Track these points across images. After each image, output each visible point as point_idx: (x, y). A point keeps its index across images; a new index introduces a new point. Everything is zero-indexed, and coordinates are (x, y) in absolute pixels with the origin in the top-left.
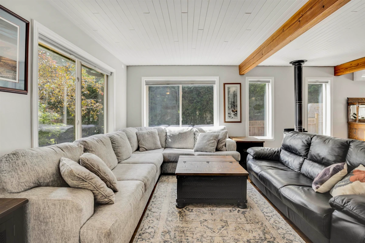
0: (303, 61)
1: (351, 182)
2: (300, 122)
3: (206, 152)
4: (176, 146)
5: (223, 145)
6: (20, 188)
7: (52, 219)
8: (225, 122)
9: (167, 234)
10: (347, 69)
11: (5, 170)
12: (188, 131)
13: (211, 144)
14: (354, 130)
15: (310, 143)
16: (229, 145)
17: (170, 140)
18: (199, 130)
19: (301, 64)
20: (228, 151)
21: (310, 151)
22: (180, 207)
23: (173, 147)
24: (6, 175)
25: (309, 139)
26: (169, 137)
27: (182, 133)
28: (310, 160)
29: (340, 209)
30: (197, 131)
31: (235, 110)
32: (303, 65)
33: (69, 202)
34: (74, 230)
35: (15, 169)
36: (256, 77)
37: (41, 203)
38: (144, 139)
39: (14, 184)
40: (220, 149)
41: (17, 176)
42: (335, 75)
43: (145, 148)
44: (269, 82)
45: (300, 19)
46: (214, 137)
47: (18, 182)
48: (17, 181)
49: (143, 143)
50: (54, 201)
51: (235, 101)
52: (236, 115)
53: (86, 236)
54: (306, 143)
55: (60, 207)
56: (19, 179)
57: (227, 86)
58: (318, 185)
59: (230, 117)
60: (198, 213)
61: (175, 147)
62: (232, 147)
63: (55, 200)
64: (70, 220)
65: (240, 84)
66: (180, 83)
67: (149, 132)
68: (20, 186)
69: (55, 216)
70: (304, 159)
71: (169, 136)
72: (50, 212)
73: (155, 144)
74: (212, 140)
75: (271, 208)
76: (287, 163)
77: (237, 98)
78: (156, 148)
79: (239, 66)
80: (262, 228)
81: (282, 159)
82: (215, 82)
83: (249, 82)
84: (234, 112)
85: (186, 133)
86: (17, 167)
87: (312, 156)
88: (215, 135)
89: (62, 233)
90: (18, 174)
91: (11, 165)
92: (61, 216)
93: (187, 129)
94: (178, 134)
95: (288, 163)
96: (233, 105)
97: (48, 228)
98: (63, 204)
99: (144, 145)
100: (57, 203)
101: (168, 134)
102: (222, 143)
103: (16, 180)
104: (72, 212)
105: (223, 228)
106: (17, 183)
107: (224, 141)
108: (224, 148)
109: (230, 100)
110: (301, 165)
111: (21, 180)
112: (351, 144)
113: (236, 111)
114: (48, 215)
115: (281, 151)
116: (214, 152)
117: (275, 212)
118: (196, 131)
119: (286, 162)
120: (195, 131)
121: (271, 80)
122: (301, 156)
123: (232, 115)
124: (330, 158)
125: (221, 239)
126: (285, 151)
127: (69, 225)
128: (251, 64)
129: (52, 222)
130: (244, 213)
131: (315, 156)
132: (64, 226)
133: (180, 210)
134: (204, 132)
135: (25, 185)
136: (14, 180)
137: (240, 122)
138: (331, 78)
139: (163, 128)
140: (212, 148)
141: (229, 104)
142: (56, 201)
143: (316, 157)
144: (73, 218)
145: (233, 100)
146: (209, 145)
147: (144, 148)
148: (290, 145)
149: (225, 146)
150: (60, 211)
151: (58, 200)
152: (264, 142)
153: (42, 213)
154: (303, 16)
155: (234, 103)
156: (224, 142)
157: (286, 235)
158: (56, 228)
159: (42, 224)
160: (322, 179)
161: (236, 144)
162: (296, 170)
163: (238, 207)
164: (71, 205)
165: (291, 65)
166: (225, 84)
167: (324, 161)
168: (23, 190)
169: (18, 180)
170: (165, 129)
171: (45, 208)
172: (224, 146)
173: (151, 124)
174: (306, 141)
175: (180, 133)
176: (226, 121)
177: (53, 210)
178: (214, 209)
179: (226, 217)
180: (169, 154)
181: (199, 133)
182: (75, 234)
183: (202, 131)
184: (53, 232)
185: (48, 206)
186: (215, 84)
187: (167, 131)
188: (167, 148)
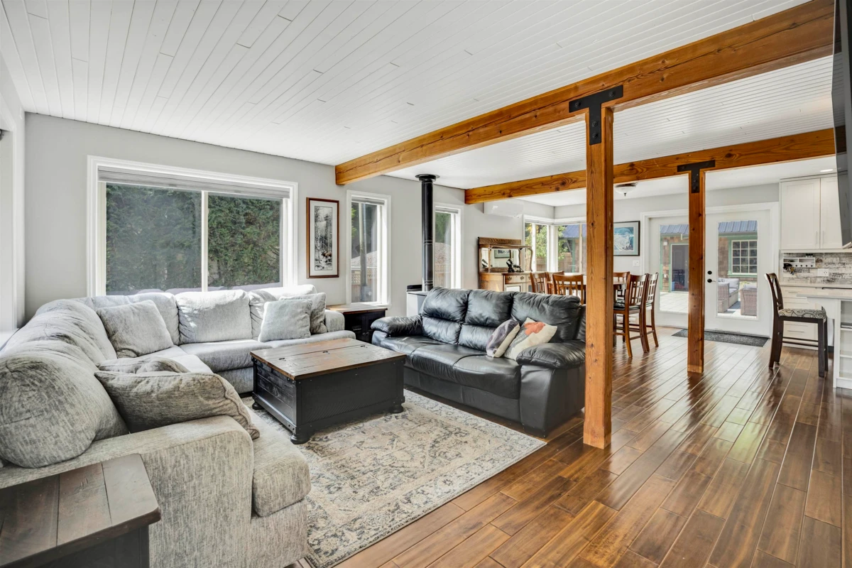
0: (433, 177)
1: (528, 336)
2: (430, 275)
3: (292, 339)
4: (211, 336)
5: (321, 322)
6: (78, 447)
7: (195, 480)
8: (311, 277)
9: (321, 478)
10: (480, 196)
11: (29, 411)
12: (237, 300)
13: (300, 322)
14: (486, 283)
15: (467, 302)
16: (332, 322)
17: (192, 324)
18: (262, 296)
19: (431, 181)
20: (331, 331)
21: (468, 312)
22: (301, 440)
23: (202, 340)
24: (32, 421)
25: (465, 296)
26: (191, 316)
27: (223, 306)
28: (469, 324)
29: (527, 362)
30: (258, 299)
31: (329, 253)
32: (435, 182)
33: (233, 435)
34: (245, 486)
35: (57, 403)
36: (360, 193)
37: (165, 455)
38: (126, 329)
39: (62, 440)
40: (315, 331)
41: (65, 418)
42: (465, 203)
43: (135, 349)
44: (382, 203)
45: (470, 133)
46: (303, 307)
47: (72, 431)
48: (68, 431)
49: (125, 337)
50: (198, 442)
51: (328, 236)
52: (329, 262)
53: (272, 486)
54: (462, 302)
55: (214, 450)
56: (72, 425)
57: (313, 204)
58: (495, 349)
59: (318, 266)
60: (341, 439)
61: (207, 340)
62: (338, 323)
63: (200, 441)
64: (236, 468)
65: (337, 202)
66: (206, 185)
67: (136, 308)
68: (77, 441)
69: (203, 473)
70: (461, 324)
71: (188, 314)
72: (192, 467)
73: (159, 336)
74: (301, 313)
75: (433, 402)
76: (437, 335)
77: (331, 230)
78: (162, 348)
79: (336, 167)
80: (440, 425)
81: (428, 332)
82: (289, 192)
83: (353, 200)
84: (327, 257)
85: (232, 303)
86: (60, 398)
87: (472, 319)
88: (304, 303)
89: (217, 503)
90: (67, 414)
91: (44, 394)
92: (216, 468)
93: (234, 296)
94: (214, 309)
95: (439, 336)
96: (324, 241)
97: (184, 503)
98: (221, 441)
99: (131, 341)
100: (206, 444)
101: (185, 310)
102: (318, 318)
103: (67, 428)
104: (240, 453)
105: (394, 441)
106: (70, 435)
107: (321, 313)
108: (323, 326)
109: (319, 232)
110: (458, 333)
111: (77, 425)
112: (515, 297)
113: (330, 255)
114: (185, 474)
115: (422, 319)
116: (309, 337)
117: (440, 404)
118: (255, 299)
119: (434, 334)
120: (251, 298)
121: (386, 201)
122: (455, 321)
123: (323, 264)
124: (495, 317)
125: (401, 452)
126: (429, 319)
127: (235, 480)
128: (371, 171)
129: (194, 487)
130: (404, 417)
131: (476, 318)
132: (223, 486)
133: (306, 444)
134: (274, 299)
135: (86, 436)
136: (62, 429)
137: (337, 276)
138: (461, 207)
139: (170, 297)
140: (304, 329)
141: (316, 239)
142: (202, 441)
143: (478, 319)
144: (243, 463)
145: (324, 234)
146: (296, 324)
147: (129, 350)
148: (439, 308)
149: (325, 324)
150: (213, 459)
151: (207, 438)
152: (387, 309)
153: (169, 477)
154: (475, 131)
155: (326, 238)
156: (322, 315)
157: (467, 422)
158: (206, 495)
159: (171, 499)
160: (499, 341)
161: (343, 317)
162: (452, 343)
163: (392, 413)
164: (239, 438)
165: (418, 179)
166: (309, 200)
167: (489, 321)
168: (84, 449)
169: (71, 428)
170: (172, 298)
171: (177, 464)
172: (322, 324)
173: (112, 288)
174: (462, 299)
175: (218, 306)
176: (311, 275)
177: (199, 460)
178: (361, 425)
179: (387, 429)
180: (214, 353)
181: (264, 303)
182: (246, 492)
183: (268, 297)
184: (196, 507)
185: (187, 456)
186: (288, 197)
187: (180, 304)
188: (184, 343)
